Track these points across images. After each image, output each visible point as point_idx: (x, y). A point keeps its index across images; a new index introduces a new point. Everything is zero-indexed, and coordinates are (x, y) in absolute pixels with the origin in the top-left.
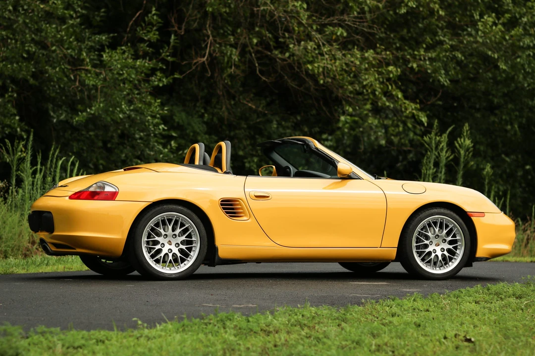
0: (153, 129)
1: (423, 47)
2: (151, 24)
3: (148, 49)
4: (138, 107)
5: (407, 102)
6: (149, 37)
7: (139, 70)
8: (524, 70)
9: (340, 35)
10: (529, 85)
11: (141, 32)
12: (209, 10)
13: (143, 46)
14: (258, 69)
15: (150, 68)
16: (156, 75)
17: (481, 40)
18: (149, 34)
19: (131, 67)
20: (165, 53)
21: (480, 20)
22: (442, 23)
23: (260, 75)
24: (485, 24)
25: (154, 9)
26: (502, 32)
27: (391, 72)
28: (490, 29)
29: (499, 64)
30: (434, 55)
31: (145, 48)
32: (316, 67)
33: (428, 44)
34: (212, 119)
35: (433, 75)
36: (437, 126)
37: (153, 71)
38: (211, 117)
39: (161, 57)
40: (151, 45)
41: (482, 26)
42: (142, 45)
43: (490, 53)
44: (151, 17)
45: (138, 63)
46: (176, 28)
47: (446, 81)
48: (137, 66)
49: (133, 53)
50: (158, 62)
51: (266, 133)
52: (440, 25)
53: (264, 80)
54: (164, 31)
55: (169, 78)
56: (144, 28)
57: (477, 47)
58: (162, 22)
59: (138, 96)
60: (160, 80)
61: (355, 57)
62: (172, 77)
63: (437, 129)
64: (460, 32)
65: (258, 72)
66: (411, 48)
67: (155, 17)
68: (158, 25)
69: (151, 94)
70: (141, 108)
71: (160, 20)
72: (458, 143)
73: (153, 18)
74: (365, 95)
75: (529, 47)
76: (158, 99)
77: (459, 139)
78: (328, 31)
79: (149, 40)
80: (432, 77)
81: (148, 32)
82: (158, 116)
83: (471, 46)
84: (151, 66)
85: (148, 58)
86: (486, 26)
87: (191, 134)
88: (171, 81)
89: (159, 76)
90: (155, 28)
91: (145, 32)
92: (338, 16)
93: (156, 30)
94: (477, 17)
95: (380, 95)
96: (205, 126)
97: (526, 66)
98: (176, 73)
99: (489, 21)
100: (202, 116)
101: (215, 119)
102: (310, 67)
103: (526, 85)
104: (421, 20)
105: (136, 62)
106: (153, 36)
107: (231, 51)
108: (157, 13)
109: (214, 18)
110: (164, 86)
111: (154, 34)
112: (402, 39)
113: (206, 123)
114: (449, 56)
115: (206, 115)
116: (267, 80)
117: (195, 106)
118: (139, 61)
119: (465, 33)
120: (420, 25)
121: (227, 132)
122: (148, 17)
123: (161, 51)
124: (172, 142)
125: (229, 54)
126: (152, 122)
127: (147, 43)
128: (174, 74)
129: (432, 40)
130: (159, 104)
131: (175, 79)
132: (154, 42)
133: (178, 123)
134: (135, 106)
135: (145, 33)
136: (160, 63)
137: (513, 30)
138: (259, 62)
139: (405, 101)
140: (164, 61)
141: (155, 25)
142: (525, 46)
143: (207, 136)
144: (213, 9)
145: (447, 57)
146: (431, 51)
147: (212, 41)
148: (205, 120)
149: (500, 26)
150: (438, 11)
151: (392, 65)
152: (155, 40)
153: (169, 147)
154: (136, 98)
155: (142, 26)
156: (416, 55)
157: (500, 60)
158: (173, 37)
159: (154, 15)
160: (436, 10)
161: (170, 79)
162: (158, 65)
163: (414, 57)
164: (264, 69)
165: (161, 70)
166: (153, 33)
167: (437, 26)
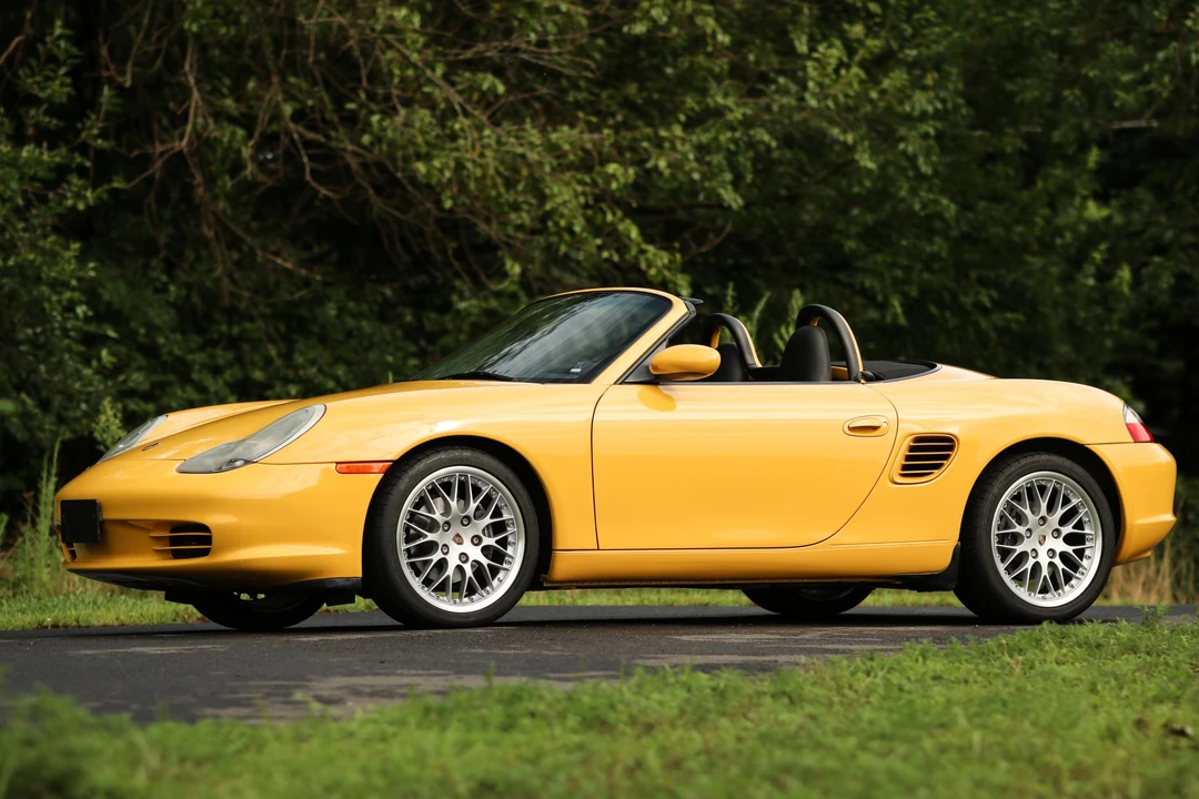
0: (59, 318)
1: (679, 121)
2: (53, 60)
3: (47, 119)
4: (26, 259)
5: (651, 249)
6: (49, 91)
7: (26, 170)
8: (916, 168)
9: (489, 89)
10: (924, 206)
11: (30, 81)
12: (190, 28)
13: (35, 114)
14: (308, 171)
15: (53, 165)
16: (69, 183)
17: (813, 103)
18: (49, 83)
19: (9, 165)
20: (92, 130)
21: (809, 57)
22: (721, 64)
23: (314, 184)
24: (822, 64)
25: (59, 23)
26: (862, 82)
27: (613, 176)
28: (833, 77)
29: (857, 157)
30: (705, 138)
31: (41, 118)
32: (438, 167)
33: (690, 113)
34: (188, 297)
35: (707, 184)
36: (733, 297)
37: (61, 173)
38: (184, 292)
39: (78, 141)
40: (54, 110)
41: (815, 69)
42: (32, 112)
43: (835, 132)
44: (53, 43)
45: (24, 154)
46: (113, 72)
47: (735, 200)
48: (22, 160)
49: (10, 132)
50: (72, 150)
51: (315, 329)
52: (717, 69)
53: (326, 196)
54: (86, 78)
55: (99, 190)
56: (36, 70)
57: (805, 121)
58: (80, 54)
59: (27, 235)
60: (78, 196)
61: (529, 141)
62: (106, 187)
63: (735, 304)
64: (761, 86)
65: (308, 177)
66: (650, 125)
67: (63, 44)
68: (70, 61)
69: (56, 230)
70: (33, 261)
71: (74, 50)
72: (782, 338)
73: (58, 46)
74: (550, 234)
75: (924, 116)
76: (74, 242)
77: (783, 330)
78: (461, 83)
79: (49, 100)
80: (704, 189)
81: (48, 78)
82: (74, 283)
83: (790, 117)
84: (57, 159)
85: (45, 144)
86: (824, 68)
87: (142, 331)
88: (105, 196)
89: (76, 185)
90: (63, 71)
91: (38, 79)
92: (497, 40)
93: (67, 74)
94: (802, 48)
95: (585, 235)
96: (173, 311)
97: (921, 160)
98: (115, 178)
99: (831, 56)
100: (164, 289)
101: (196, 299)
102: (421, 167)
103: (917, 207)
104: (670, 59)
105: (19, 153)
106: (58, 88)
107: (233, 134)
108: (67, 32)
109: (203, 48)
110: (88, 207)
111: (62, 85)
112: (627, 104)
113: (173, 305)
114: (740, 139)
115: (172, 288)
116: (330, 194)
117: (146, 266)
118: (26, 148)
119: (773, 87)
120: (669, 71)
121: (224, 328)
122: (44, 43)
123: (79, 126)
124: (104, 353)
125: (225, 140)
126: (59, 301)
127: (45, 107)
128: (110, 181)
129: (698, 103)
130: (77, 254)
131: (114, 193)
132: (62, 104)
133: (109, 304)
134: (19, 260)
135: (38, 83)
136: (77, 155)
137: (886, 76)
138: (311, 152)
139: (645, 246)
140: (84, 148)
141: (64, 63)
142: (916, 113)
143: (178, 336)
144: (201, 27)
145: (735, 141)
146: (698, 130)
147: (200, 103)
148: (171, 298)
149: (855, 70)
150: (714, 35)
151: (615, 161)
152: (64, 100)
153: (94, 363)
154: (21, 239)
155: (31, 67)
156: (663, 139)
157: (859, 148)
158: (106, 91)
159: (59, 37)
160: (709, 31)
161: (102, 191)
162: (72, 159)
163: (658, 143)
164: (321, 168)
165: (82, 171)
166: (57, 82)
167: (710, 71)
